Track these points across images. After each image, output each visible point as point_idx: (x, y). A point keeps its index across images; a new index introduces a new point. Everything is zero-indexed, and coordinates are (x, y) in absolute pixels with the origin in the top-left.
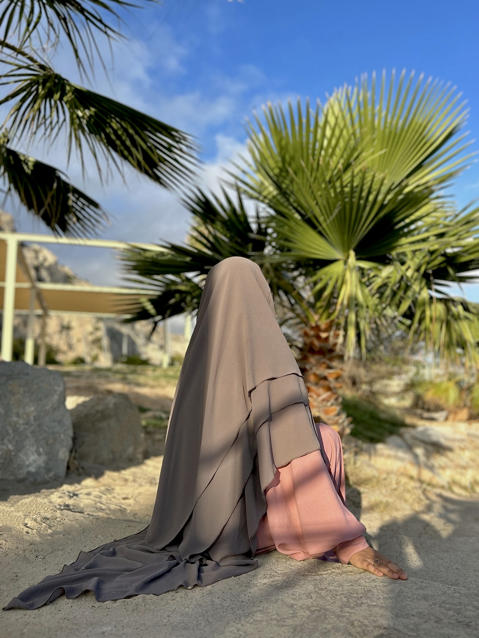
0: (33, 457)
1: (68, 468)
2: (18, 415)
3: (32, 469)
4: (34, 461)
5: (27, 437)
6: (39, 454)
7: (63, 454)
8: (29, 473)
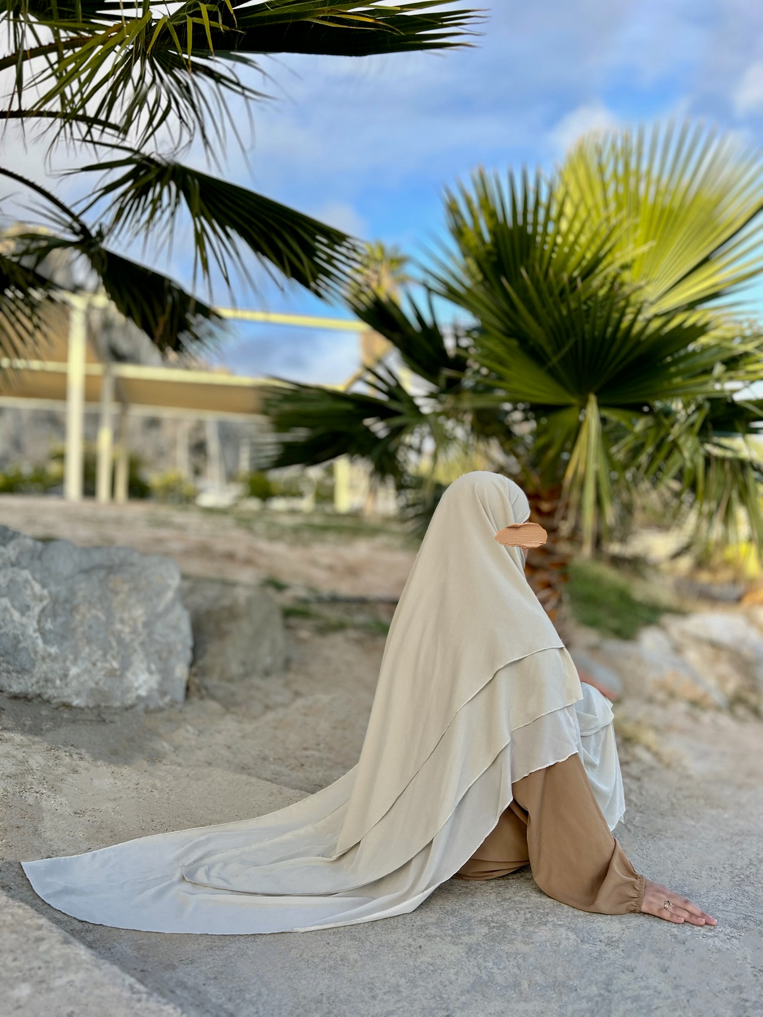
0: (144, 677)
1: (188, 689)
2: (122, 621)
3: (143, 692)
4: (145, 682)
5: (135, 651)
6: (151, 672)
7: (181, 671)
8: (139, 698)
